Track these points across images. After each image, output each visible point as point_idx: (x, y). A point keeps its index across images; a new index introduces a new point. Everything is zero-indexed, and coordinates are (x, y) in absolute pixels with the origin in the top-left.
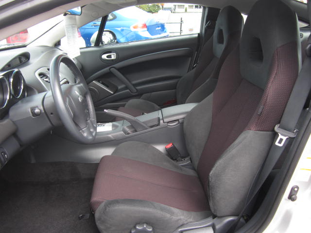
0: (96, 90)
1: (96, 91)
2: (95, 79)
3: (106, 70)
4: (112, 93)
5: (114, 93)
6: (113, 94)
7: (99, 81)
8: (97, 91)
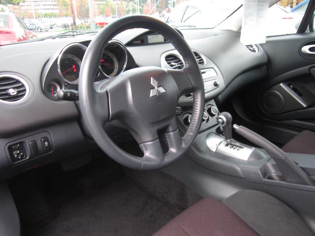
0: (281, 96)
1: (280, 98)
2: (283, 81)
3: (304, 69)
4: (305, 106)
5: (308, 107)
6: (305, 108)
7: (289, 85)
8: (282, 98)
